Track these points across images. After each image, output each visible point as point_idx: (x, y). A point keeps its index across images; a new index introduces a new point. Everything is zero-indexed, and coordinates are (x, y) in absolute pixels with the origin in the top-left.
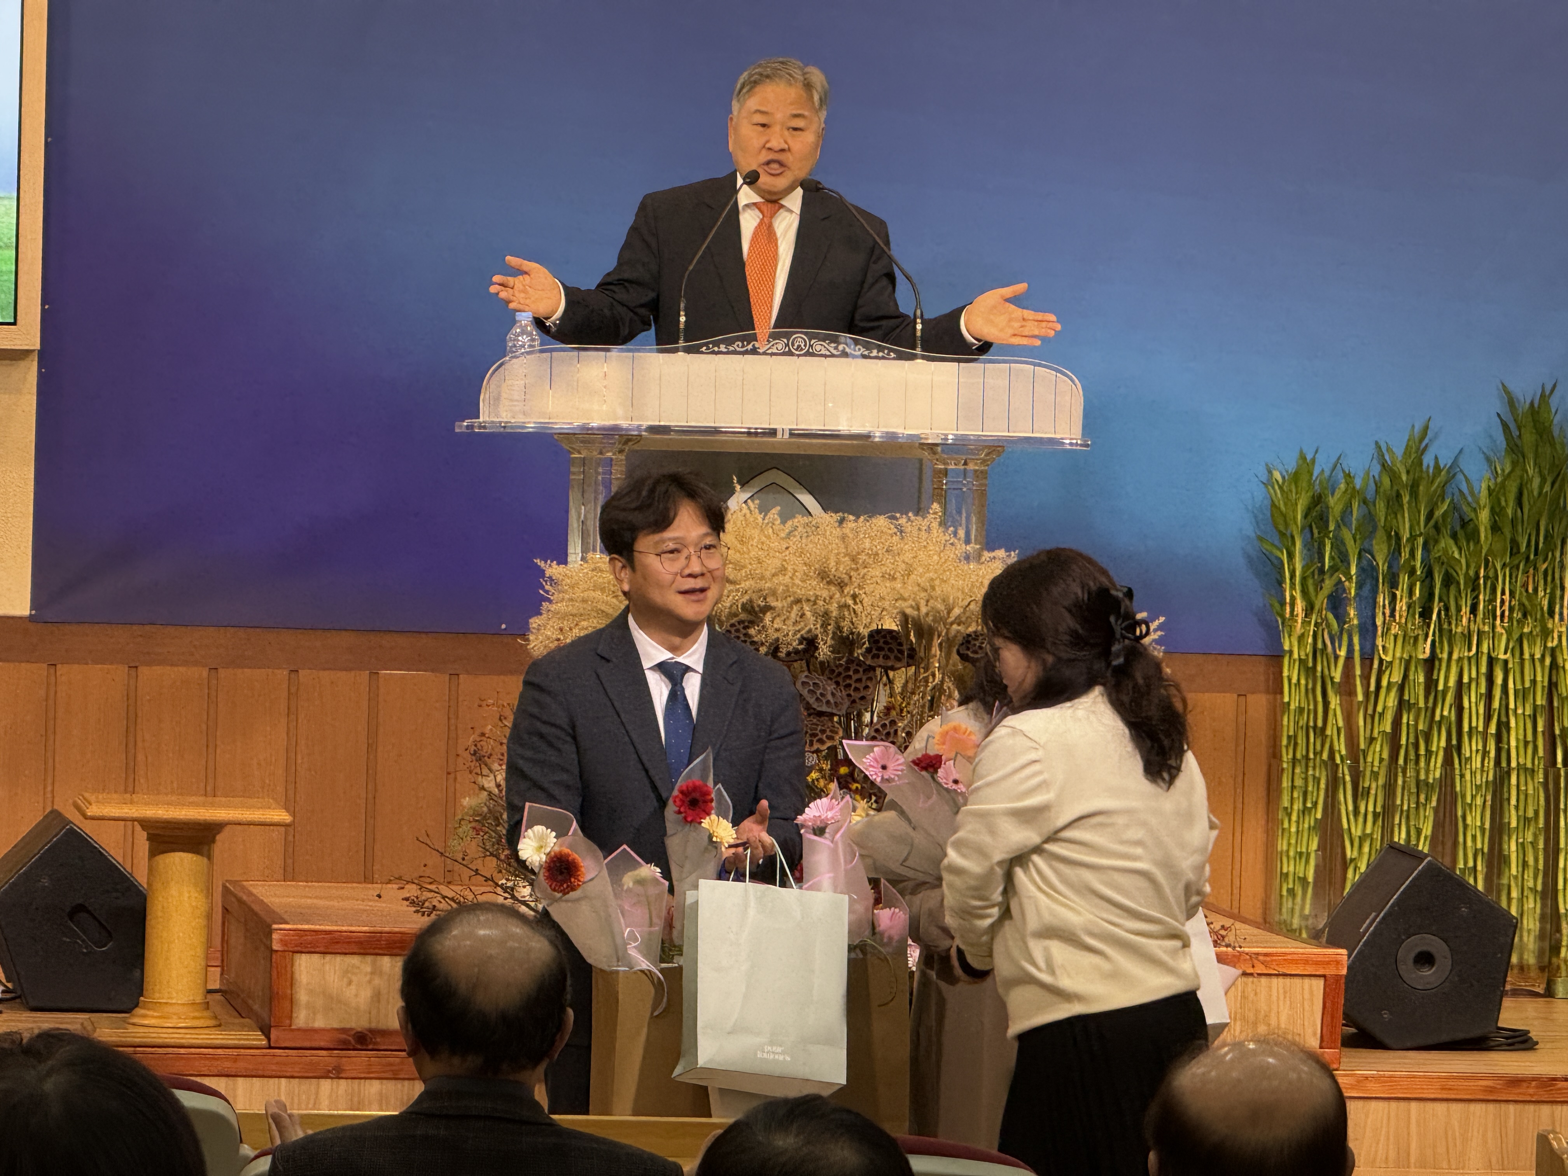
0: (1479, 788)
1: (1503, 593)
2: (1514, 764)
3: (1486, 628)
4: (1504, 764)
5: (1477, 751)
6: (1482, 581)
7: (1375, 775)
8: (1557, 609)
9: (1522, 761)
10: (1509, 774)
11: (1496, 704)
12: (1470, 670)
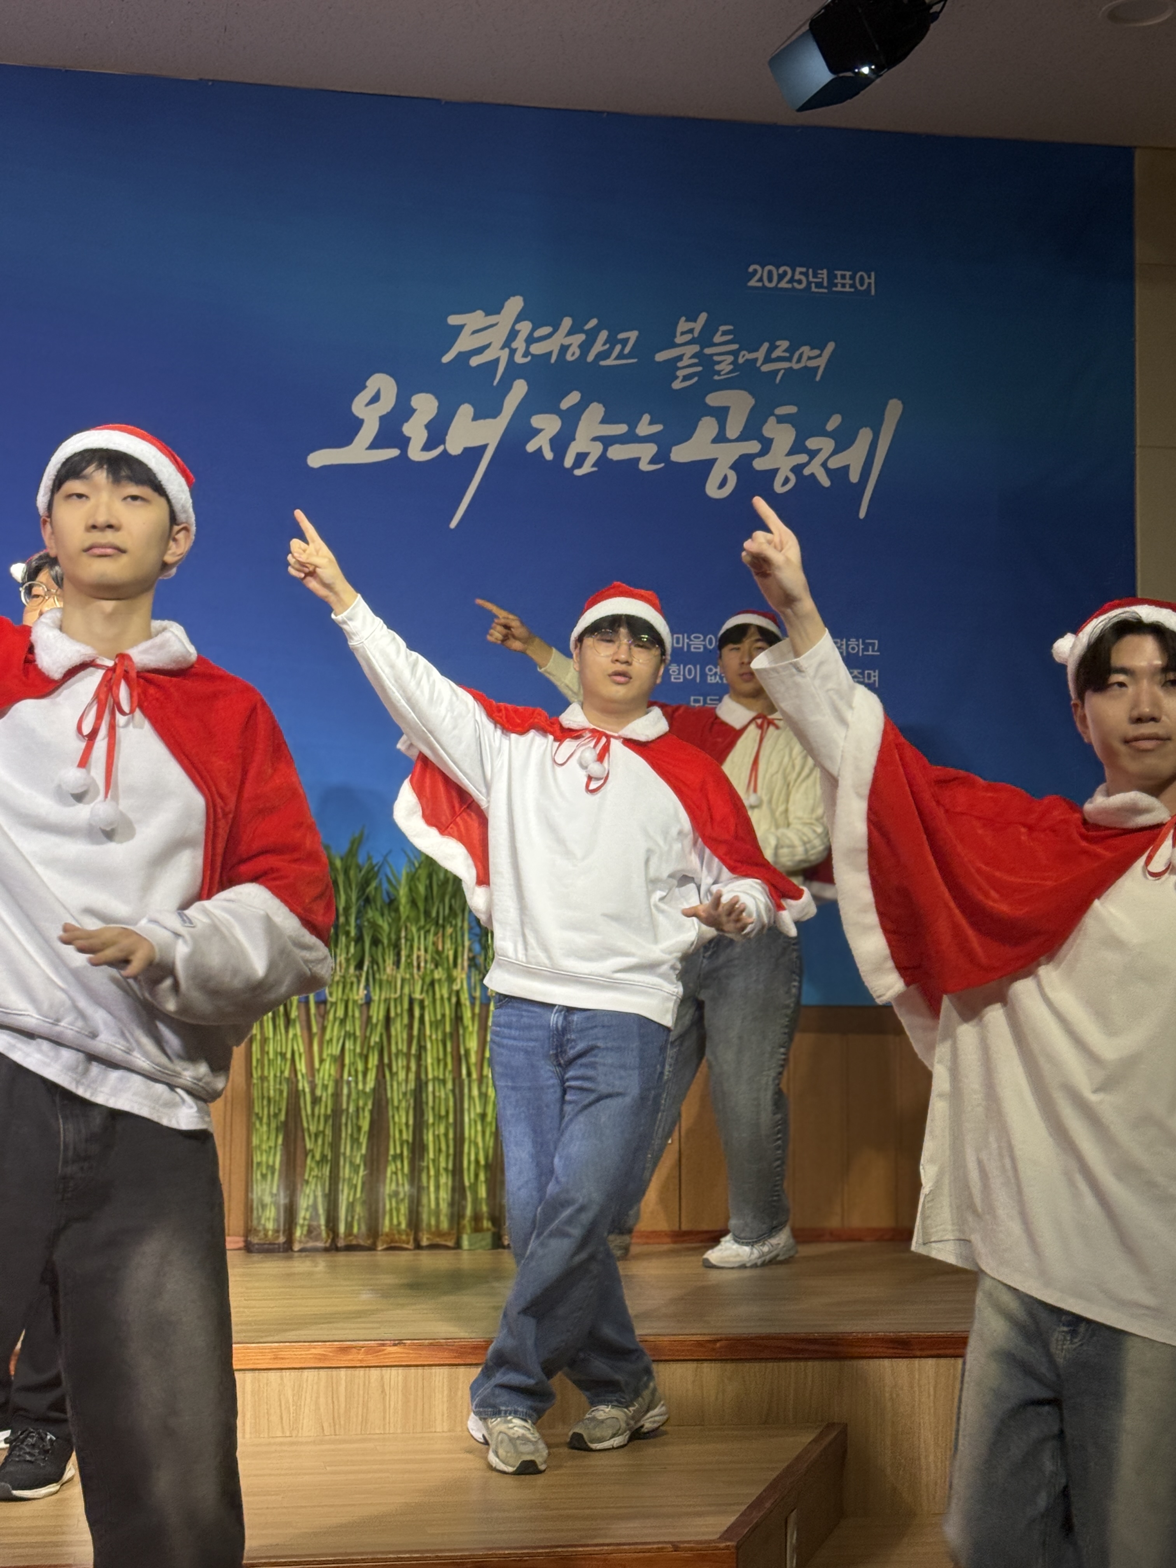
0: (405, 1094)
1: (419, 949)
2: (430, 1076)
3: (408, 976)
4: (423, 1076)
5: (403, 1067)
6: (403, 941)
7: (325, 1087)
8: (459, 961)
9: (436, 1074)
10: (426, 1083)
11: (415, 1032)
12: (396, 1007)
